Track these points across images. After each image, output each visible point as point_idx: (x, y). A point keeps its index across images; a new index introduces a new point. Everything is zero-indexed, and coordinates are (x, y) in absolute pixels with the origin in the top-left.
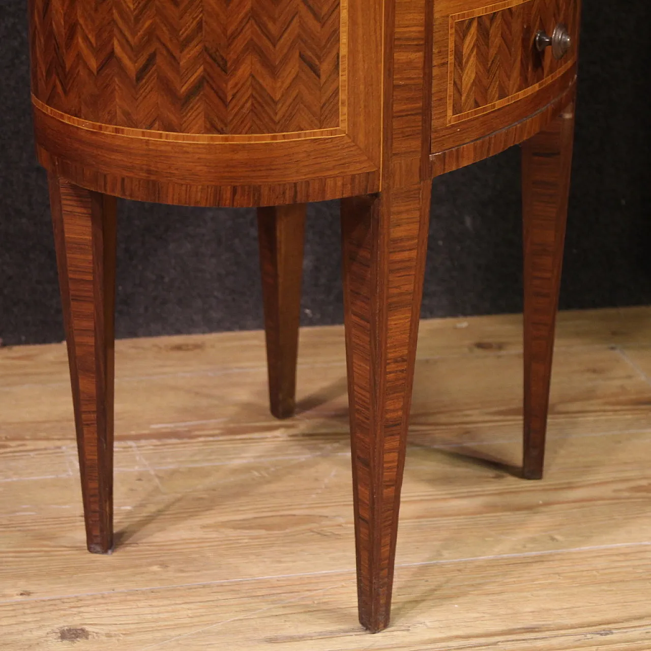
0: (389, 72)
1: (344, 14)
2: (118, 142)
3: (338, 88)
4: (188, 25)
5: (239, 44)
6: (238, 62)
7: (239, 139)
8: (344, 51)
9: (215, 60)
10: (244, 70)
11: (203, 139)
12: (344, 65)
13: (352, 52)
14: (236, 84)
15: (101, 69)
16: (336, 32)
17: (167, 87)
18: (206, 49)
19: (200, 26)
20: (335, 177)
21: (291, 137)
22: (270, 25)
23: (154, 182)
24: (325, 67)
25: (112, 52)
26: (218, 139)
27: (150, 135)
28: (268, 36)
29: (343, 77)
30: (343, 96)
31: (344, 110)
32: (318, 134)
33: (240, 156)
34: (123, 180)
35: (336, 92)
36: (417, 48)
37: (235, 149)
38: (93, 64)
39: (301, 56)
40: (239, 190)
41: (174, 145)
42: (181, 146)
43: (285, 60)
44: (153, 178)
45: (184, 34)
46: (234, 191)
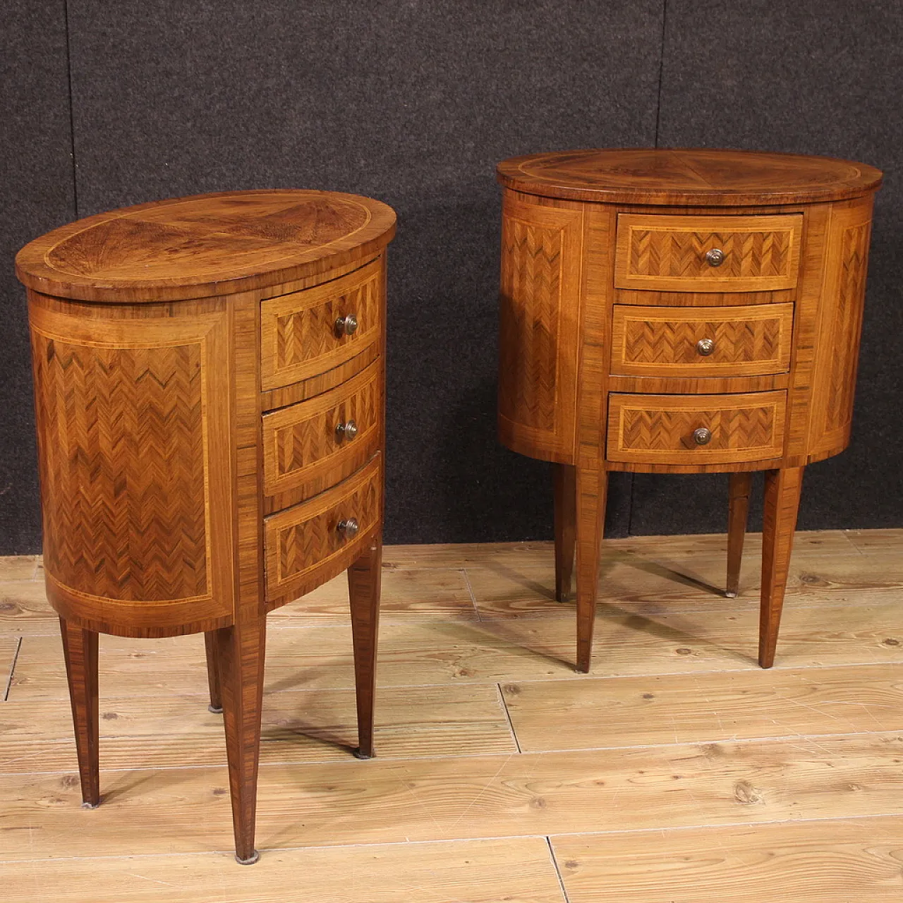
0: (236, 563)
1: (208, 538)
2: (86, 601)
3: (206, 574)
4: (121, 546)
5: (150, 555)
6: (149, 565)
7: (151, 604)
8: (208, 555)
9: (136, 564)
10: (151, 570)
11: (131, 604)
12: (209, 563)
13: (214, 556)
14: (147, 577)
15: (76, 563)
16: (203, 548)
17: (112, 578)
18: (130, 558)
19: (128, 546)
20: (206, 621)
21: (180, 602)
22: (166, 546)
23: (105, 624)
24: (198, 565)
25: (82, 556)
26: (139, 604)
27: (102, 599)
28: (164, 550)
29: (209, 569)
30: (209, 578)
31: (210, 585)
32: (195, 599)
33: (152, 612)
34: (89, 621)
35: (205, 577)
36: (254, 548)
37: (148, 609)
38: (73, 560)
39: (184, 560)
40: (151, 630)
41: (116, 606)
42: (118, 606)
43: (175, 562)
44: (105, 621)
45: (119, 550)
46: (149, 630)
